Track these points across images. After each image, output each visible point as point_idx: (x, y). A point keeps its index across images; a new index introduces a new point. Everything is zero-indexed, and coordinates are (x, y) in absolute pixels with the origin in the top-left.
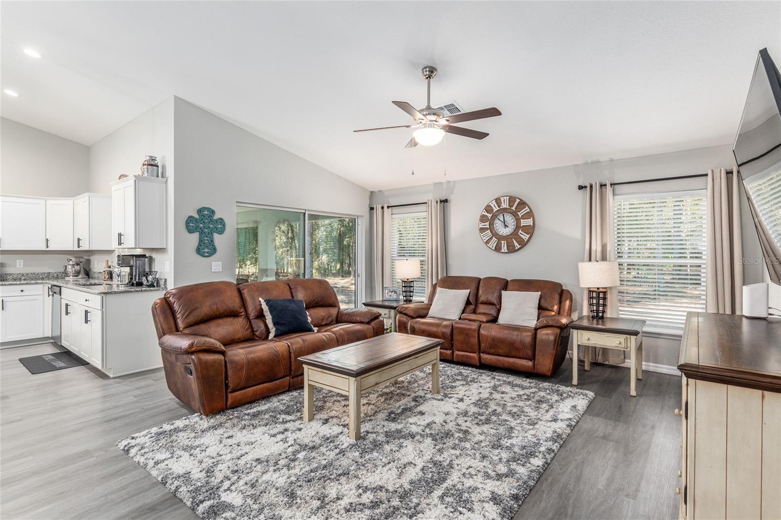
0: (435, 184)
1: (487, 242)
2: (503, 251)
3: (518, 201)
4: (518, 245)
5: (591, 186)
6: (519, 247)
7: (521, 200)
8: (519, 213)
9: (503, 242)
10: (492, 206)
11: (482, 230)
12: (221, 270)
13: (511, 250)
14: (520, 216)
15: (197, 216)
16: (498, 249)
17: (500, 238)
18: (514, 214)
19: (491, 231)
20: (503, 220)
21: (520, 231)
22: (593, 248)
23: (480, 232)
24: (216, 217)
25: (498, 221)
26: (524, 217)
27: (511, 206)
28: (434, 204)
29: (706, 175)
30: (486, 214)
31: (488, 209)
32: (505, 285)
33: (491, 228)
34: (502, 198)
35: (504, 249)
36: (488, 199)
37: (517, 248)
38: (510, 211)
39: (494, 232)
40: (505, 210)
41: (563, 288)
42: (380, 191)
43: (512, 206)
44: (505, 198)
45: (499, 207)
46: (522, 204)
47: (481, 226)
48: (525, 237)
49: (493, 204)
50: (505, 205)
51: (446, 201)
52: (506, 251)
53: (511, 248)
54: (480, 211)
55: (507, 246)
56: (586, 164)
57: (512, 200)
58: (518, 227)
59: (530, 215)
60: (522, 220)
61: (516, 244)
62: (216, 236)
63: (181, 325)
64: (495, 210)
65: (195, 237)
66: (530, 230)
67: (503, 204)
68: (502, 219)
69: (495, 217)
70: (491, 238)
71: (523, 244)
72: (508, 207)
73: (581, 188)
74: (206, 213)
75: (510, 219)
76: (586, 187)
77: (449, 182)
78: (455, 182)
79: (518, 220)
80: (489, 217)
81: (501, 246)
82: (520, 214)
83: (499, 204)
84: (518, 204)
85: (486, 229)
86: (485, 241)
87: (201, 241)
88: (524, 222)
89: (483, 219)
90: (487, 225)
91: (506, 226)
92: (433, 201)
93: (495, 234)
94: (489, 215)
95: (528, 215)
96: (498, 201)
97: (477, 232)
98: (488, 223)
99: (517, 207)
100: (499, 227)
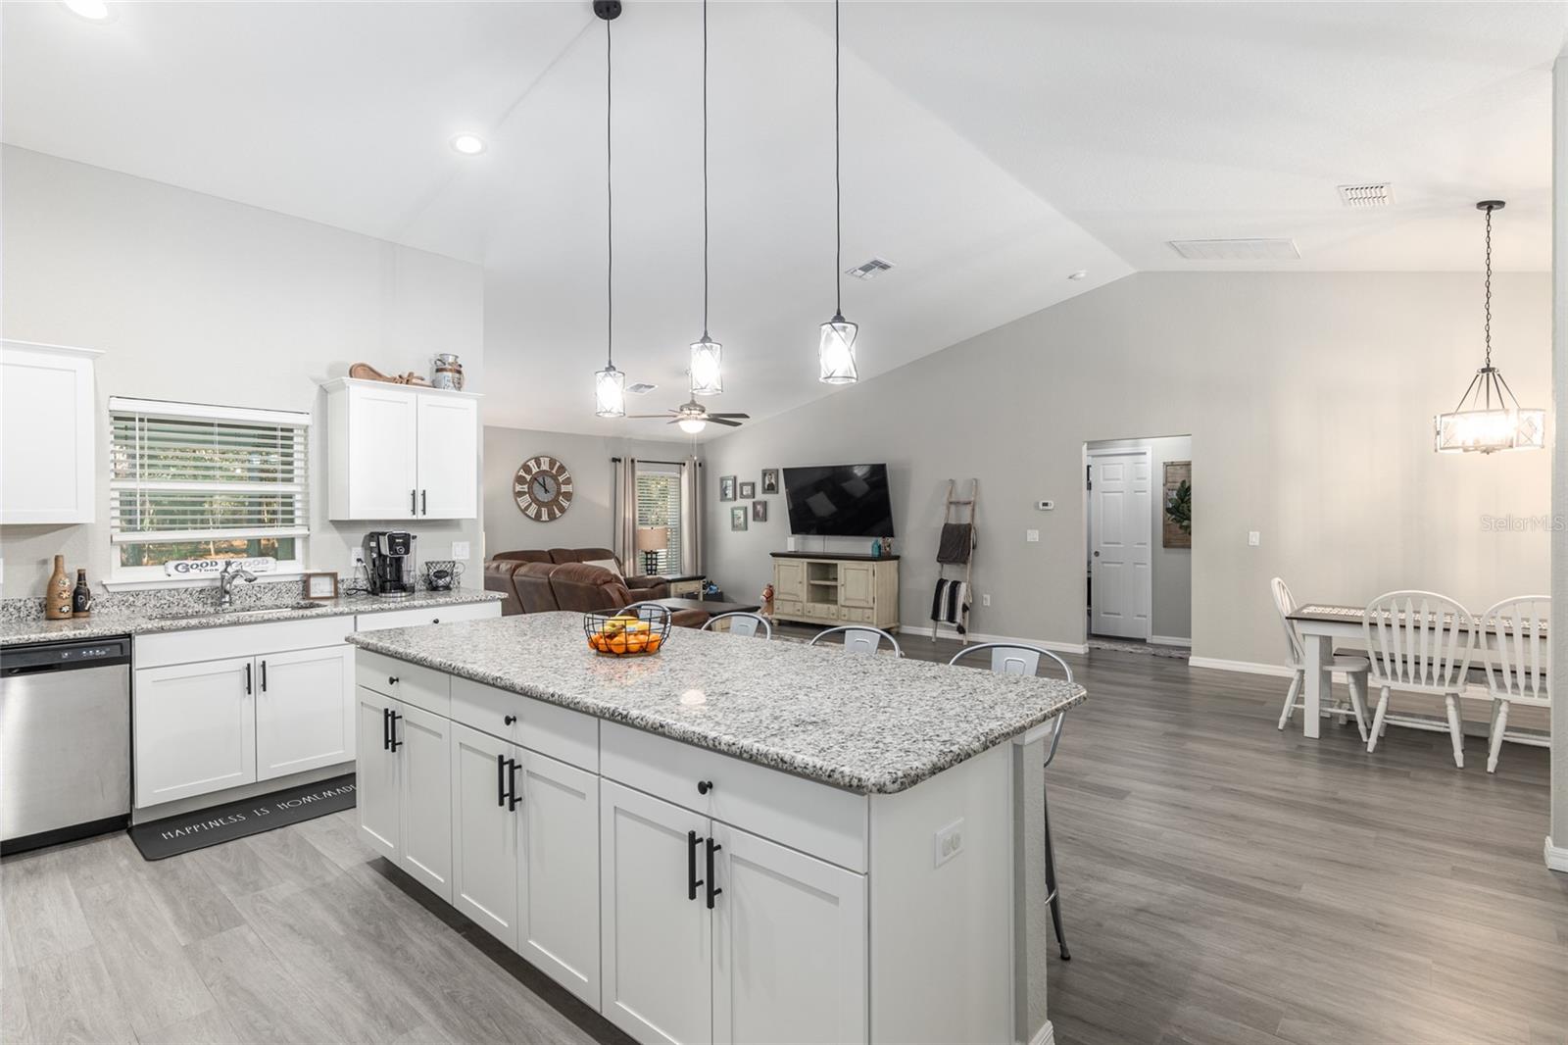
1: (525, 509)
2: (543, 519)
3: (558, 464)
4: (558, 513)
6: (559, 515)
7: (561, 464)
8: (559, 478)
9: (543, 509)
10: (531, 466)
11: (520, 494)
13: (552, 517)
14: (561, 481)
16: (538, 518)
17: (540, 504)
18: (555, 478)
19: (530, 496)
20: (541, 484)
21: (561, 498)
22: (627, 516)
23: (516, 496)
25: (537, 485)
26: (564, 483)
30: (524, 474)
31: (526, 468)
33: (530, 492)
34: (541, 458)
35: (545, 517)
36: (525, 455)
37: (557, 516)
38: (550, 474)
39: (533, 497)
40: (544, 474)
43: (552, 469)
44: (545, 459)
45: (539, 468)
46: (562, 469)
48: (565, 504)
49: (532, 464)
50: (545, 467)
52: (547, 519)
54: (516, 469)
55: (549, 515)
56: (614, 439)
57: (552, 463)
58: (559, 493)
60: (562, 486)
61: (556, 511)
64: (535, 471)
66: (568, 496)
67: (542, 465)
68: (541, 482)
69: (535, 479)
70: (530, 504)
71: (562, 510)
72: (548, 469)
73: (614, 460)
75: (549, 484)
76: (620, 460)
79: (558, 486)
80: (526, 480)
81: (542, 514)
82: (561, 479)
83: (539, 465)
84: (558, 468)
85: (524, 493)
86: (522, 508)
88: (564, 488)
89: (520, 480)
90: (526, 488)
91: (546, 491)
93: (535, 500)
94: (527, 476)
95: (568, 481)
96: (537, 461)
97: (511, 494)
98: (526, 486)
99: (556, 470)
100: (538, 491)
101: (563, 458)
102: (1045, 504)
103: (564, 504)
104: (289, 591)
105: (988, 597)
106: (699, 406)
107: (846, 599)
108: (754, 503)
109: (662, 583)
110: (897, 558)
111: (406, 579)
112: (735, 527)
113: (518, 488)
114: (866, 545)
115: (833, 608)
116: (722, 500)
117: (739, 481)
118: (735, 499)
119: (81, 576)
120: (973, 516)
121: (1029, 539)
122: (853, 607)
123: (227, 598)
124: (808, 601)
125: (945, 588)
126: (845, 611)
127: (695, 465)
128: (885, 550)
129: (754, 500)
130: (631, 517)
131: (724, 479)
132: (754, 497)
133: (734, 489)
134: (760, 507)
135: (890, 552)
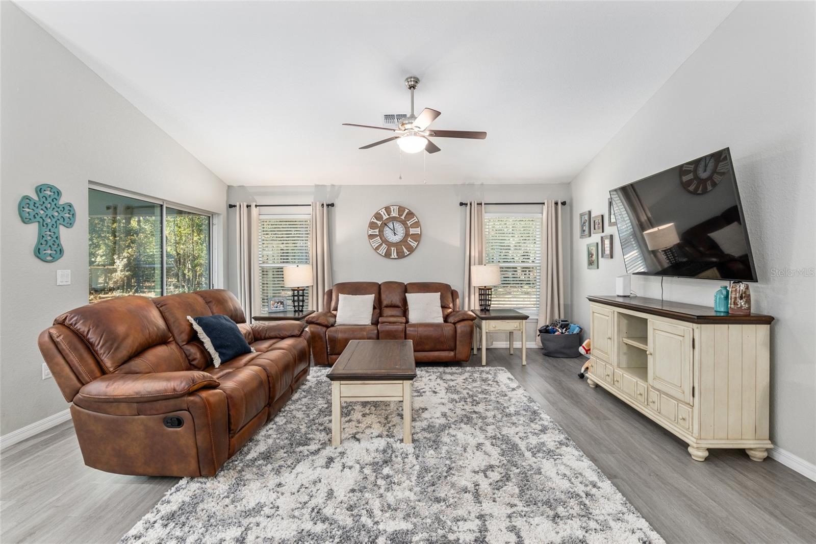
0: (317, 186)
1: (377, 249)
2: (393, 257)
3: (407, 211)
4: (407, 252)
5: (471, 204)
6: (408, 253)
7: (410, 210)
8: (408, 223)
9: (393, 249)
10: (382, 214)
11: (371, 236)
12: (69, 283)
13: (401, 255)
14: (409, 225)
15: (35, 197)
16: (388, 255)
17: (390, 244)
18: (404, 223)
19: (381, 238)
20: (392, 228)
21: (409, 239)
22: (473, 254)
23: (369, 238)
24: (63, 201)
25: (388, 229)
26: (412, 226)
27: (400, 215)
28: (319, 207)
29: (544, 203)
30: (375, 221)
31: (378, 216)
32: (405, 289)
33: (381, 234)
34: (391, 207)
35: (394, 255)
36: (378, 206)
37: (406, 254)
38: (399, 220)
39: (383, 239)
41: (452, 289)
42: (241, 187)
43: (402, 215)
44: (395, 207)
45: (389, 215)
46: (411, 214)
47: (370, 233)
48: (414, 244)
49: (383, 212)
50: (394, 214)
51: (333, 205)
52: (396, 257)
53: (400, 254)
54: (369, 217)
55: (397, 252)
56: (463, 185)
57: (401, 210)
58: (407, 235)
59: (417, 224)
60: (411, 229)
61: (405, 250)
62: (63, 230)
63: (108, 363)
64: (385, 218)
65: (32, 230)
66: (417, 238)
67: (392, 213)
68: (391, 226)
69: (385, 224)
70: (381, 245)
71: (411, 250)
72: (397, 216)
73: (461, 204)
74: (48, 193)
75: (399, 228)
76: (466, 204)
77: (333, 186)
78: (340, 186)
79: (407, 229)
80: (379, 225)
81: (391, 253)
83: (389, 213)
84: (407, 214)
85: (376, 236)
86: (374, 247)
87: (41, 237)
88: (412, 231)
89: (372, 225)
90: (377, 232)
91: (395, 234)
92: (318, 203)
93: (385, 241)
94: (378, 222)
96: (388, 209)
97: (367, 237)
98: (377, 230)
99: (406, 216)
100: (388, 233)
101: (410, 204)
103: (412, 244)
108: (602, 238)
109: (476, 319)
110: (768, 320)
112: (591, 263)
114: (703, 294)
115: (641, 383)
117: (593, 215)
122: (667, 394)
124: (619, 366)
126: (654, 394)
127: (556, 204)
128: (735, 303)
129: (603, 235)
130: (477, 255)
131: (582, 215)
132: (603, 232)
133: (591, 224)
134: (607, 242)
135: (749, 308)
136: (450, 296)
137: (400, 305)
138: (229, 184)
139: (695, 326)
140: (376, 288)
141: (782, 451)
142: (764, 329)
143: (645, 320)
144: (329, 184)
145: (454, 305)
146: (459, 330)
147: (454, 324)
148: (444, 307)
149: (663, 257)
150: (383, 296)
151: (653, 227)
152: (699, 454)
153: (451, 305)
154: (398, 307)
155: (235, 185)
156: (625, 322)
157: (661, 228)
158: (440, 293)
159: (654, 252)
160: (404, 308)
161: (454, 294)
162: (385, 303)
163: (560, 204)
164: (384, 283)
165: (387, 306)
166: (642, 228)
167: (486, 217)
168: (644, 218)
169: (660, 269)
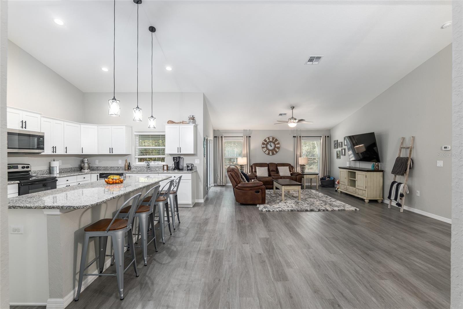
0: (244, 130)
3: (275, 139)
5: (297, 137)
9: (270, 152)
10: (267, 140)
11: (263, 148)
13: (273, 154)
16: (269, 154)
17: (269, 150)
18: (274, 143)
22: (298, 154)
25: (269, 145)
26: (277, 144)
27: (273, 140)
29: (321, 137)
30: (264, 142)
31: (265, 141)
32: (277, 165)
33: (266, 147)
35: (271, 154)
36: (265, 137)
37: (275, 154)
40: (271, 142)
41: (291, 165)
42: (218, 130)
44: (271, 137)
45: (269, 140)
46: (276, 140)
48: (277, 150)
50: (271, 140)
51: (250, 137)
54: (262, 140)
56: (294, 130)
57: (273, 138)
58: (275, 147)
61: (275, 152)
64: (268, 141)
66: (278, 148)
68: (270, 144)
69: (268, 143)
70: (266, 150)
71: (276, 152)
73: (294, 137)
75: (272, 145)
76: (295, 137)
77: (250, 130)
78: (252, 130)
79: (275, 145)
80: (265, 144)
82: (276, 143)
85: (265, 147)
86: (264, 151)
88: (277, 146)
89: (263, 144)
92: (245, 136)
93: (268, 149)
94: (265, 143)
95: (278, 144)
96: (269, 138)
97: (261, 148)
98: (265, 145)
99: (275, 141)
100: (269, 147)
101: (277, 136)
102: (446, 148)
104: (161, 168)
105: (419, 192)
106: (294, 118)
107: (358, 186)
108: (342, 149)
109: (301, 175)
110: (382, 171)
111: (181, 167)
112: (338, 157)
113: (263, 146)
114: (369, 165)
115: (354, 188)
116: (334, 148)
117: (338, 142)
118: (337, 148)
119: (129, 163)
120: (410, 154)
121: (438, 165)
122: (360, 189)
123: (149, 169)
124: (348, 185)
125: (394, 185)
126: (357, 190)
127: (326, 137)
128: (376, 167)
129: (342, 148)
130: (299, 154)
131: (334, 141)
132: (342, 147)
133: (337, 144)
134: (343, 151)
135: (379, 169)
136: (291, 167)
137: (276, 170)
138: (214, 129)
139: (366, 172)
140: (267, 165)
141: (385, 200)
142: (381, 173)
143: (355, 172)
144: (249, 129)
145: (293, 171)
146: (297, 178)
147: (296, 176)
148: (290, 171)
149: (360, 155)
150: (270, 168)
151: (357, 145)
152: (367, 201)
153: (292, 171)
154: (275, 171)
155: (216, 129)
156: (350, 173)
157: (360, 146)
158: (288, 167)
159: (358, 154)
160: (277, 172)
161: (292, 167)
162: (270, 170)
163: (327, 137)
164: (270, 163)
165: (271, 171)
166: (354, 146)
167: (303, 141)
168: (354, 142)
169: (359, 159)
